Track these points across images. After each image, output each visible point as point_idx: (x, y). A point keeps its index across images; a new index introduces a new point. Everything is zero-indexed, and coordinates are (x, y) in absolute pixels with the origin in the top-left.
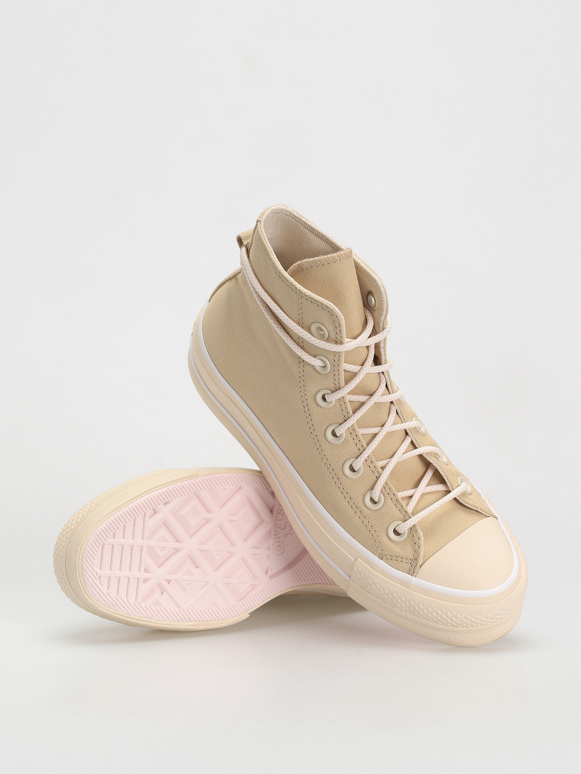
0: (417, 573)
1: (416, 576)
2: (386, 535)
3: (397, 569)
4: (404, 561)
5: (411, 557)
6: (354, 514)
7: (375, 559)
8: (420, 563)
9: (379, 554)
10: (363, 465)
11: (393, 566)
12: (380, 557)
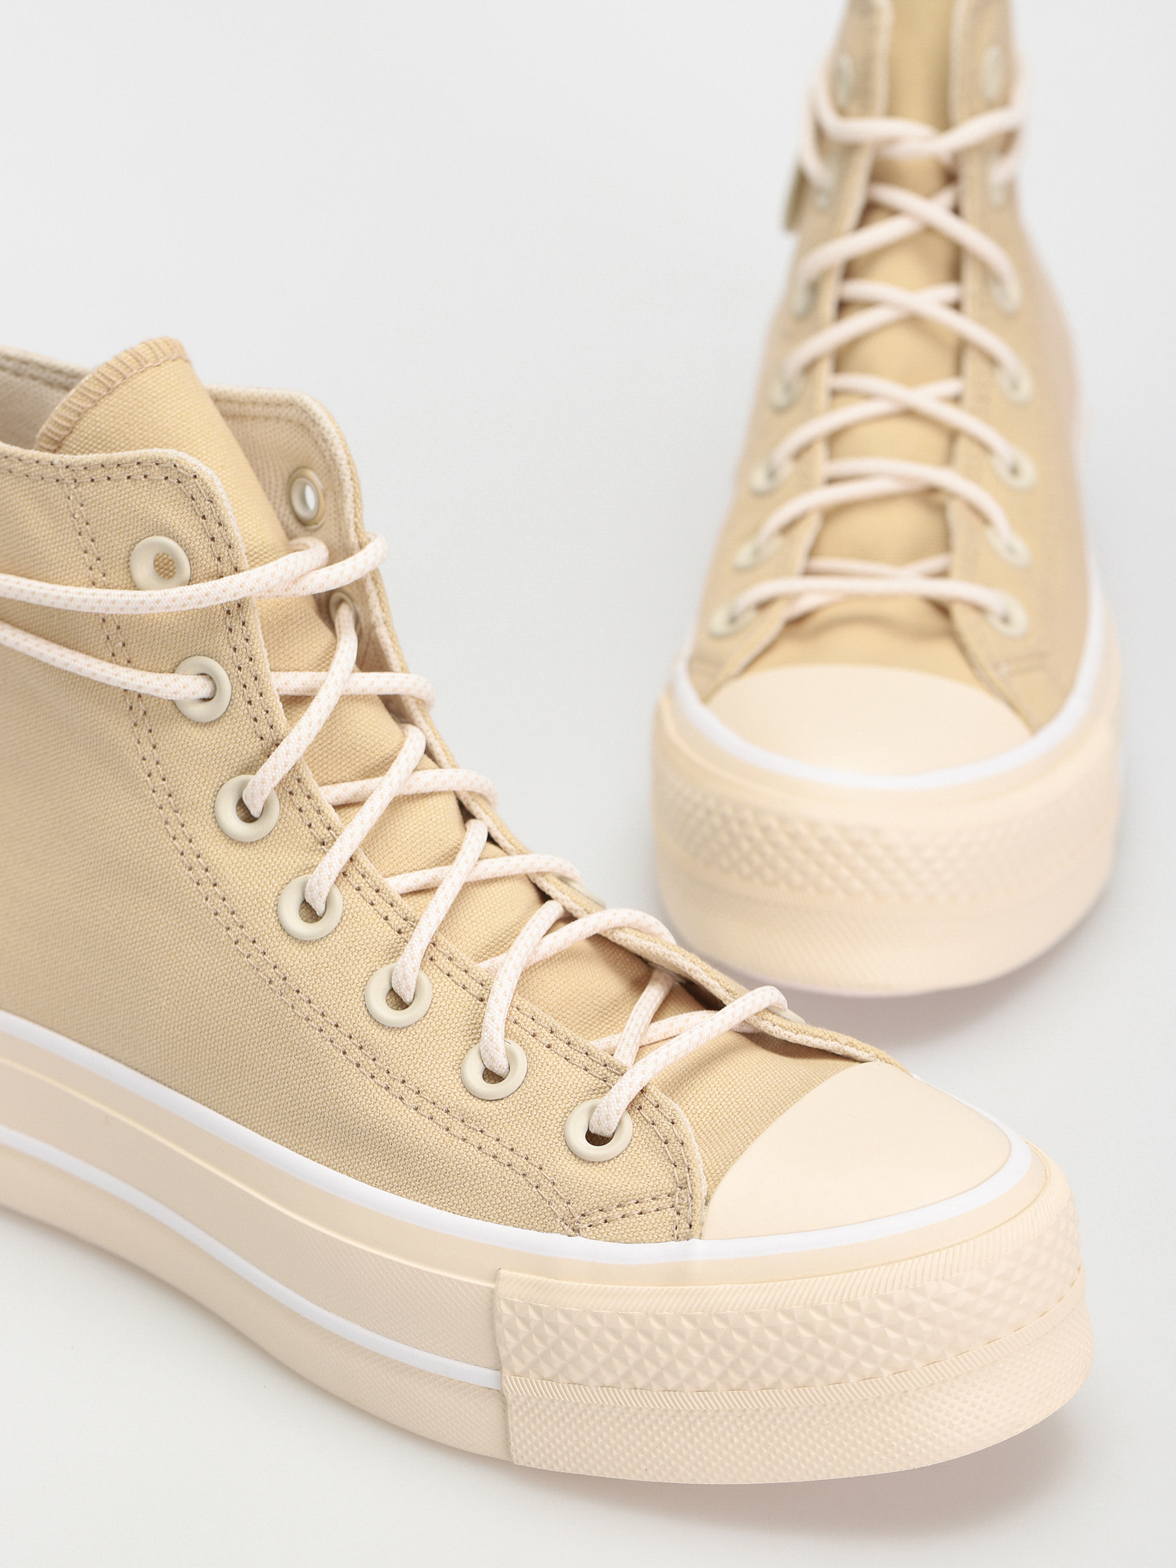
0: (702, 1224)
1: (701, 1235)
2: (565, 1153)
3: (637, 1242)
4: (649, 1205)
5: (666, 1186)
6: (444, 1135)
7: (557, 1243)
8: (702, 1189)
9: (563, 1223)
10: (428, 976)
11: (619, 1237)
12: (570, 1230)
